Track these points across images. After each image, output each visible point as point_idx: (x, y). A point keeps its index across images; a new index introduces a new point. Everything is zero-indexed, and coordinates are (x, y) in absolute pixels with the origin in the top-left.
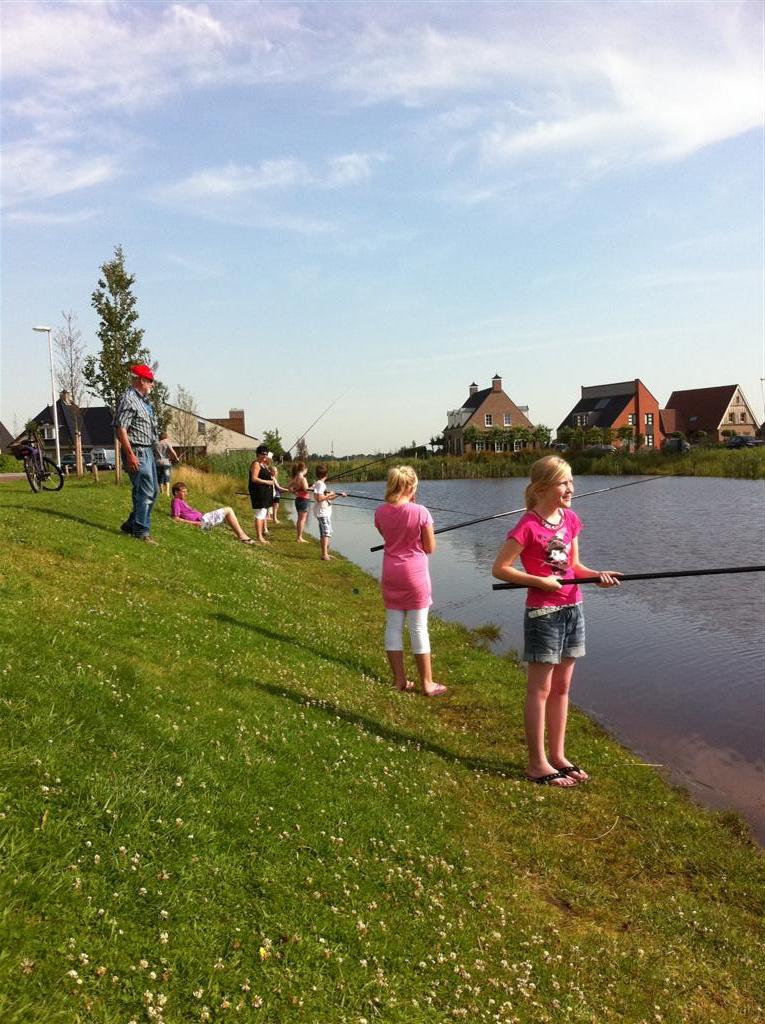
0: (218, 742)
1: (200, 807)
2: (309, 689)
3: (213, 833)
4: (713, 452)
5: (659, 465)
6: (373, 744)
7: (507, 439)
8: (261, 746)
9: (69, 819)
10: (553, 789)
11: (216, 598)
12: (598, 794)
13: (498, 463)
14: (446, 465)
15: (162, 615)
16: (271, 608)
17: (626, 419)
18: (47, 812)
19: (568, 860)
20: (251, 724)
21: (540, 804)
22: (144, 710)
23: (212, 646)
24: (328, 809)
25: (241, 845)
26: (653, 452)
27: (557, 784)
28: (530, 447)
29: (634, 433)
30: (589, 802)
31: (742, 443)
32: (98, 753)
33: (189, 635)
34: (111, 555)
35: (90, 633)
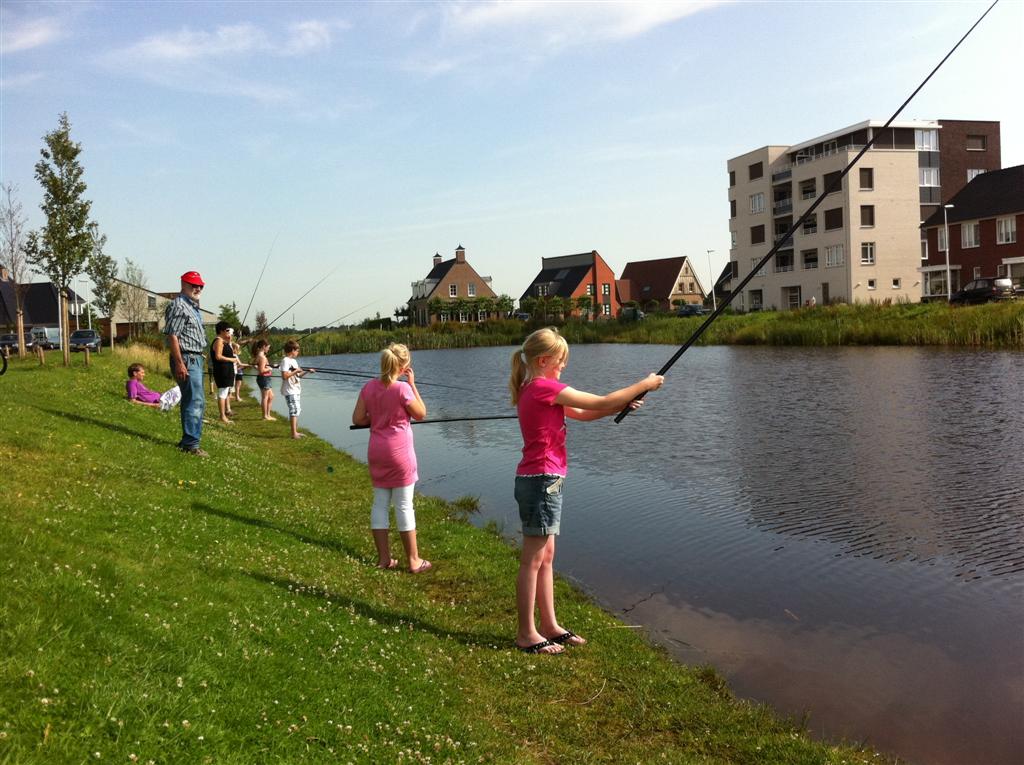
0: (212, 639)
1: (204, 707)
2: (295, 574)
3: (221, 732)
4: (665, 321)
5: (616, 333)
6: (367, 626)
7: (472, 309)
8: (256, 639)
9: (73, 730)
10: (542, 656)
11: (188, 485)
12: (585, 658)
13: (463, 333)
14: (411, 336)
15: (133, 507)
16: (245, 492)
17: (584, 289)
18: (49, 726)
19: (563, 725)
20: (242, 616)
21: (532, 673)
22: (130, 609)
23: (190, 538)
24: (331, 698)
25: (250, 741)
26: (610, 320)
27: (546, 652)
28: (494, 317)
29: (592, 302)
30: (577, 667)
31: (691, 311)
32: (91, 657)
33: (165, 527)
34: (70, 444)
35: (61, 530)
